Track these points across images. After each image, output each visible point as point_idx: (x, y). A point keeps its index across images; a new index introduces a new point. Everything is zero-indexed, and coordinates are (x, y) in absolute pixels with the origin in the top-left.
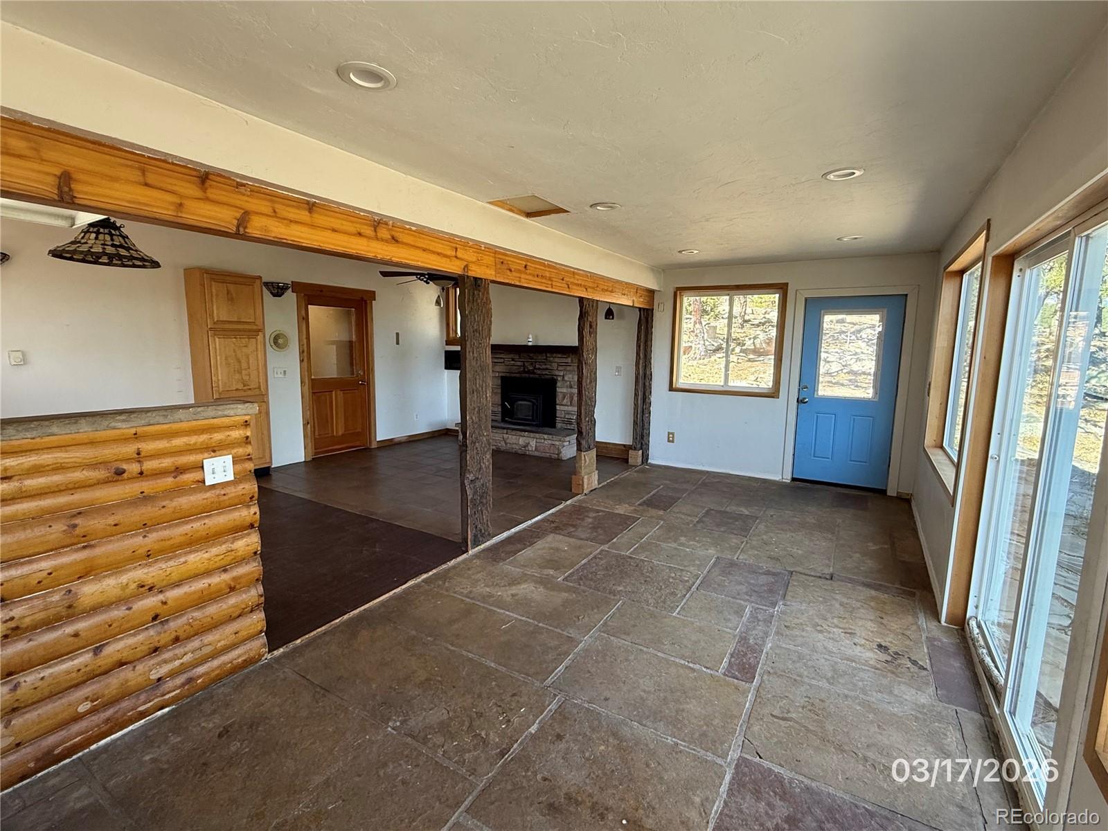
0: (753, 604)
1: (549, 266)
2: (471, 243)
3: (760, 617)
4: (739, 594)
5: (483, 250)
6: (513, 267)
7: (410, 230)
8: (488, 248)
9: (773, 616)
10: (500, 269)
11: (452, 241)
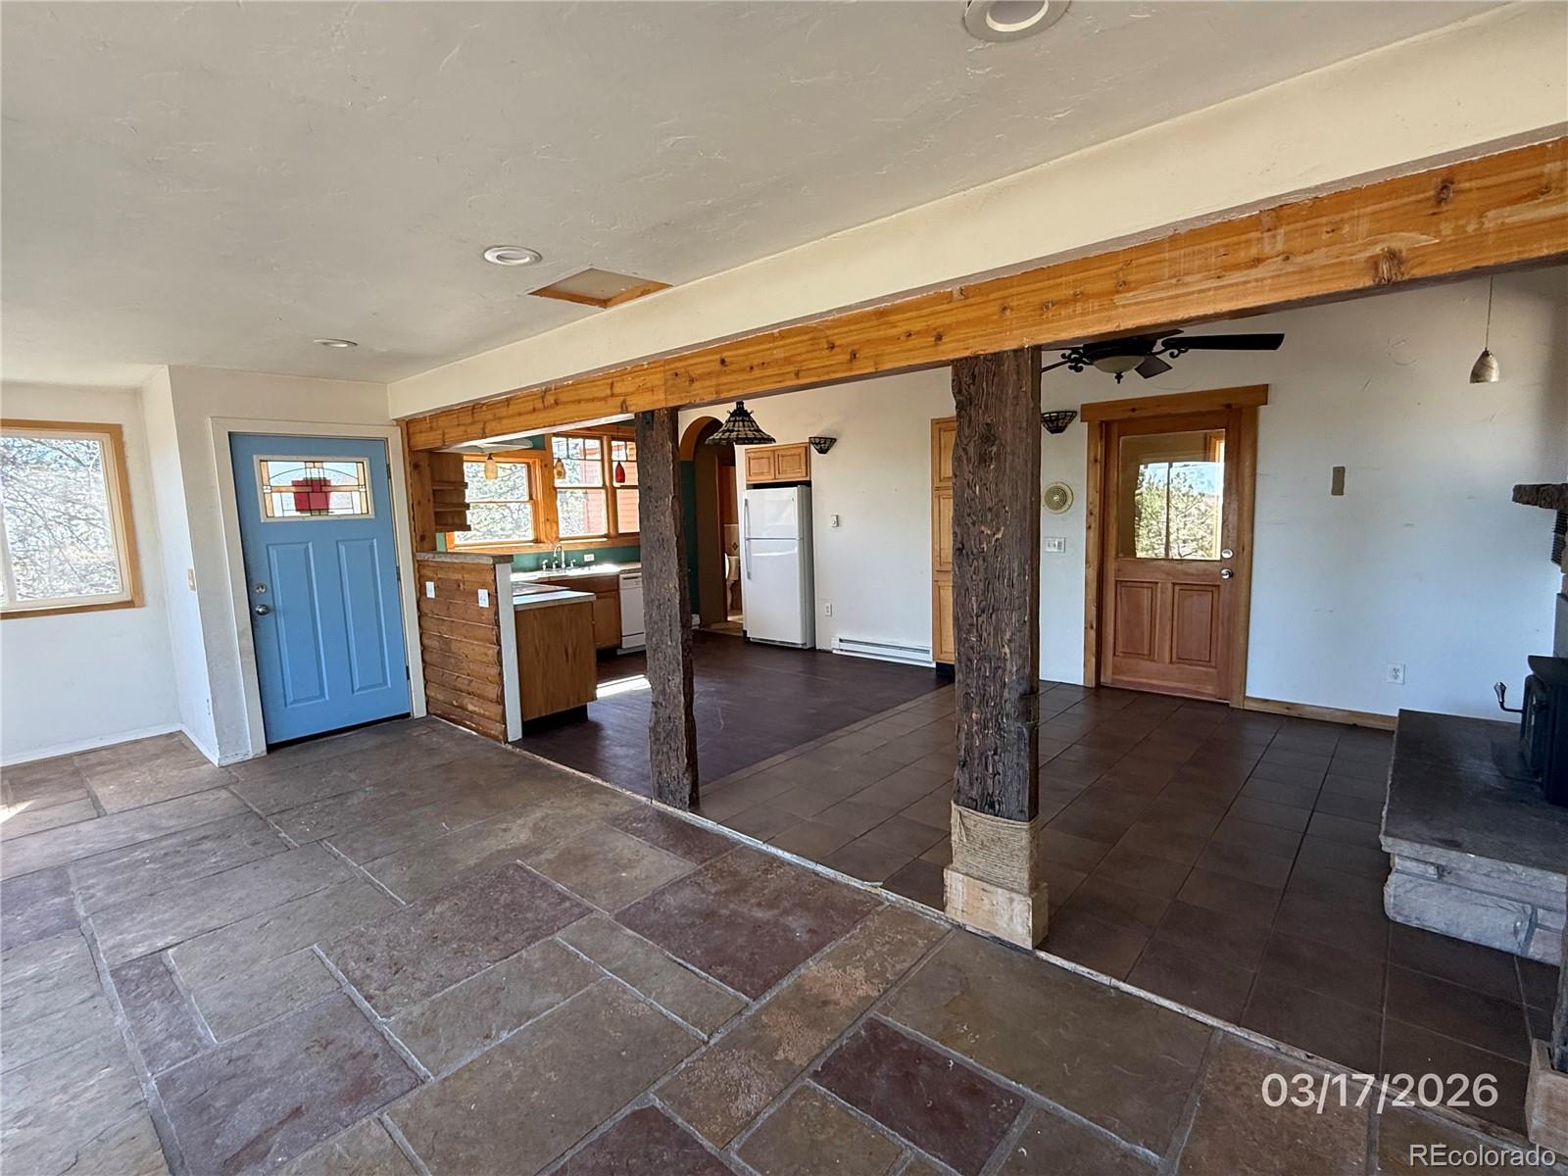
0: (210, 1051)
1: (783, 335)
2: (629, 368)
3: (174, 1045)
4: (260, 1045)
5: (647, 369)
6: (696, 372)
7: (568, 385)
8: (653, 363)
9: (149, 1064)
10: (673, 385)
11: (608, 376)
